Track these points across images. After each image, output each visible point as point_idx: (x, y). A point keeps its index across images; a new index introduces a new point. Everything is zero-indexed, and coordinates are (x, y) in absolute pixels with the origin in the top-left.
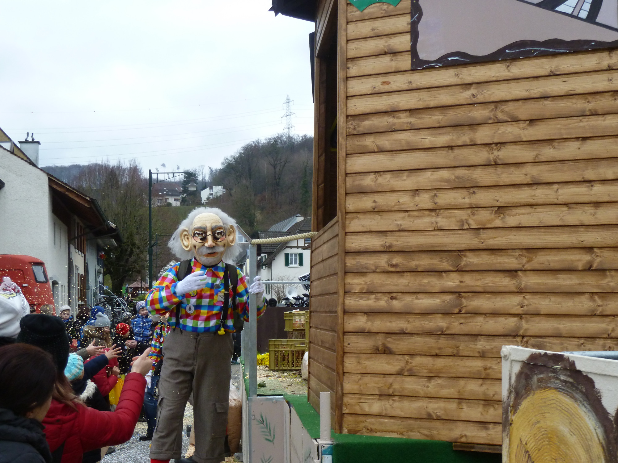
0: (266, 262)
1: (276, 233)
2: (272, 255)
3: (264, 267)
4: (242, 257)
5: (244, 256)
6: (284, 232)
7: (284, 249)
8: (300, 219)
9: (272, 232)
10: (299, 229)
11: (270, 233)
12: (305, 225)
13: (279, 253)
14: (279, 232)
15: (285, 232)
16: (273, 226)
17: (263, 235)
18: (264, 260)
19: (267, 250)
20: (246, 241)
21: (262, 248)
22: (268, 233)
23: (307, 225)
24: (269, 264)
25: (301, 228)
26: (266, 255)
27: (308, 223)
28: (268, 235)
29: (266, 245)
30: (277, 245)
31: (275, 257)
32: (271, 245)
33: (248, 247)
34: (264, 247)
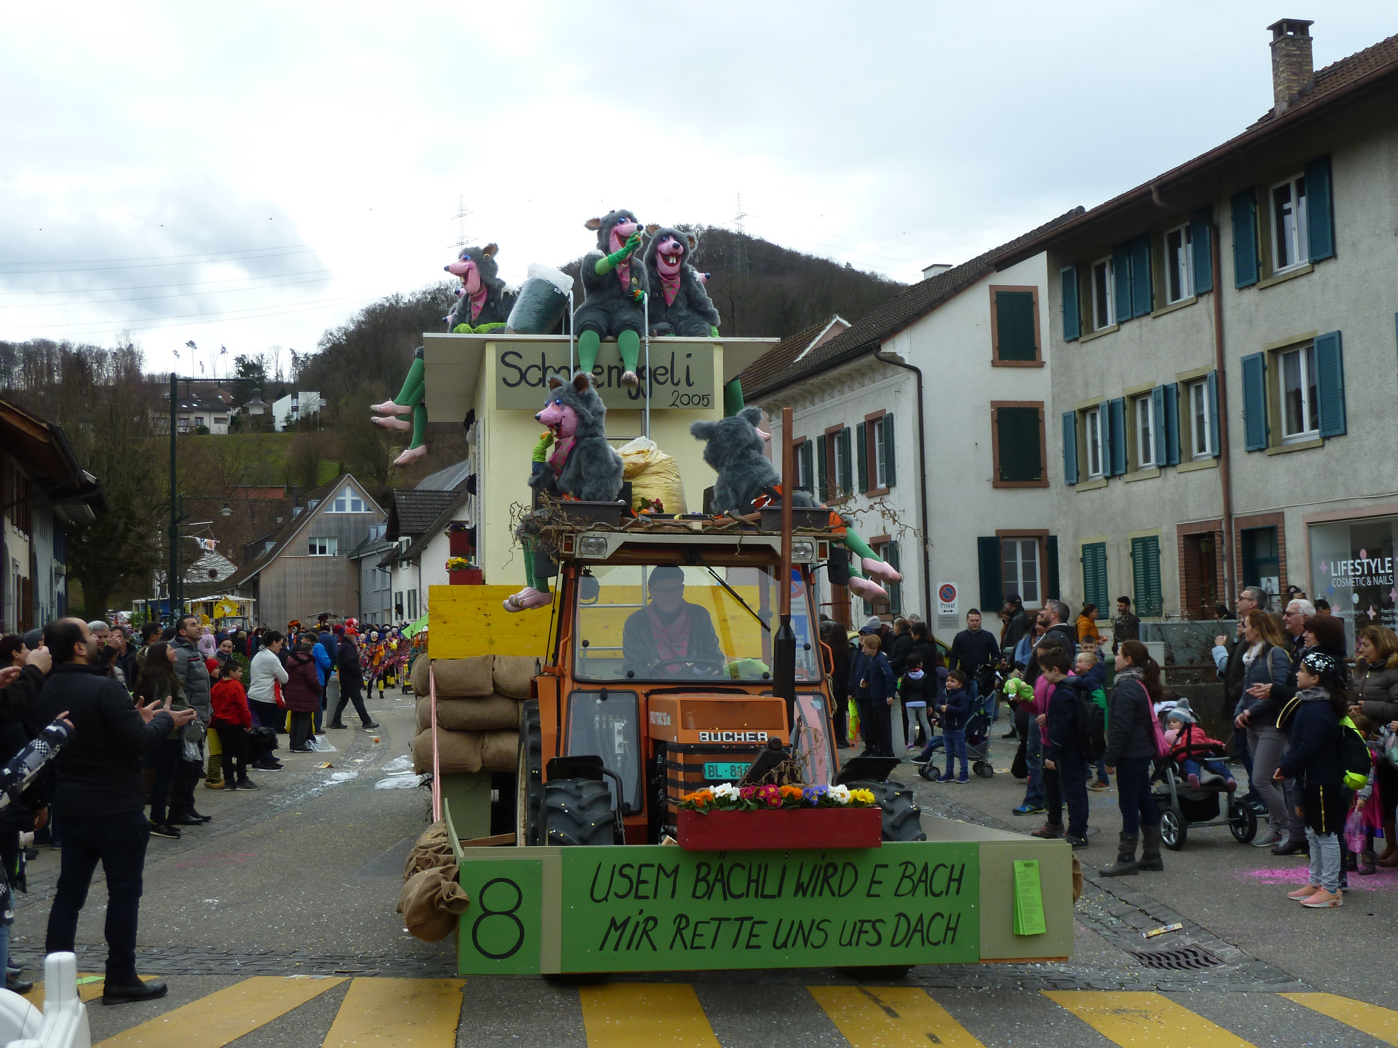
0: (410, 553)
1: (430, 494)
2: (422, 539)
3: (405, 563)
4: (360, 543)
5: (362, 540)
6: (447, 492)
7: (447, 526)
9: (423, 491)
11: (418, 493)
13: (434, 535)
14: (432, 491)
15: (449, 492)
16: (426, 479)
17: (403, 497)
18: (404, 549)
19: (411, 528)
20: (369, 510)
21: (401, 523)
22: (412, 493)
24: (414, 558)
26: (410, 538)
28: (415, 497)
29: (410, 519)
30: (433, 519)
31: (428, 542)
32: (421, 518)
33: (373, 523)
34: (406, 523)
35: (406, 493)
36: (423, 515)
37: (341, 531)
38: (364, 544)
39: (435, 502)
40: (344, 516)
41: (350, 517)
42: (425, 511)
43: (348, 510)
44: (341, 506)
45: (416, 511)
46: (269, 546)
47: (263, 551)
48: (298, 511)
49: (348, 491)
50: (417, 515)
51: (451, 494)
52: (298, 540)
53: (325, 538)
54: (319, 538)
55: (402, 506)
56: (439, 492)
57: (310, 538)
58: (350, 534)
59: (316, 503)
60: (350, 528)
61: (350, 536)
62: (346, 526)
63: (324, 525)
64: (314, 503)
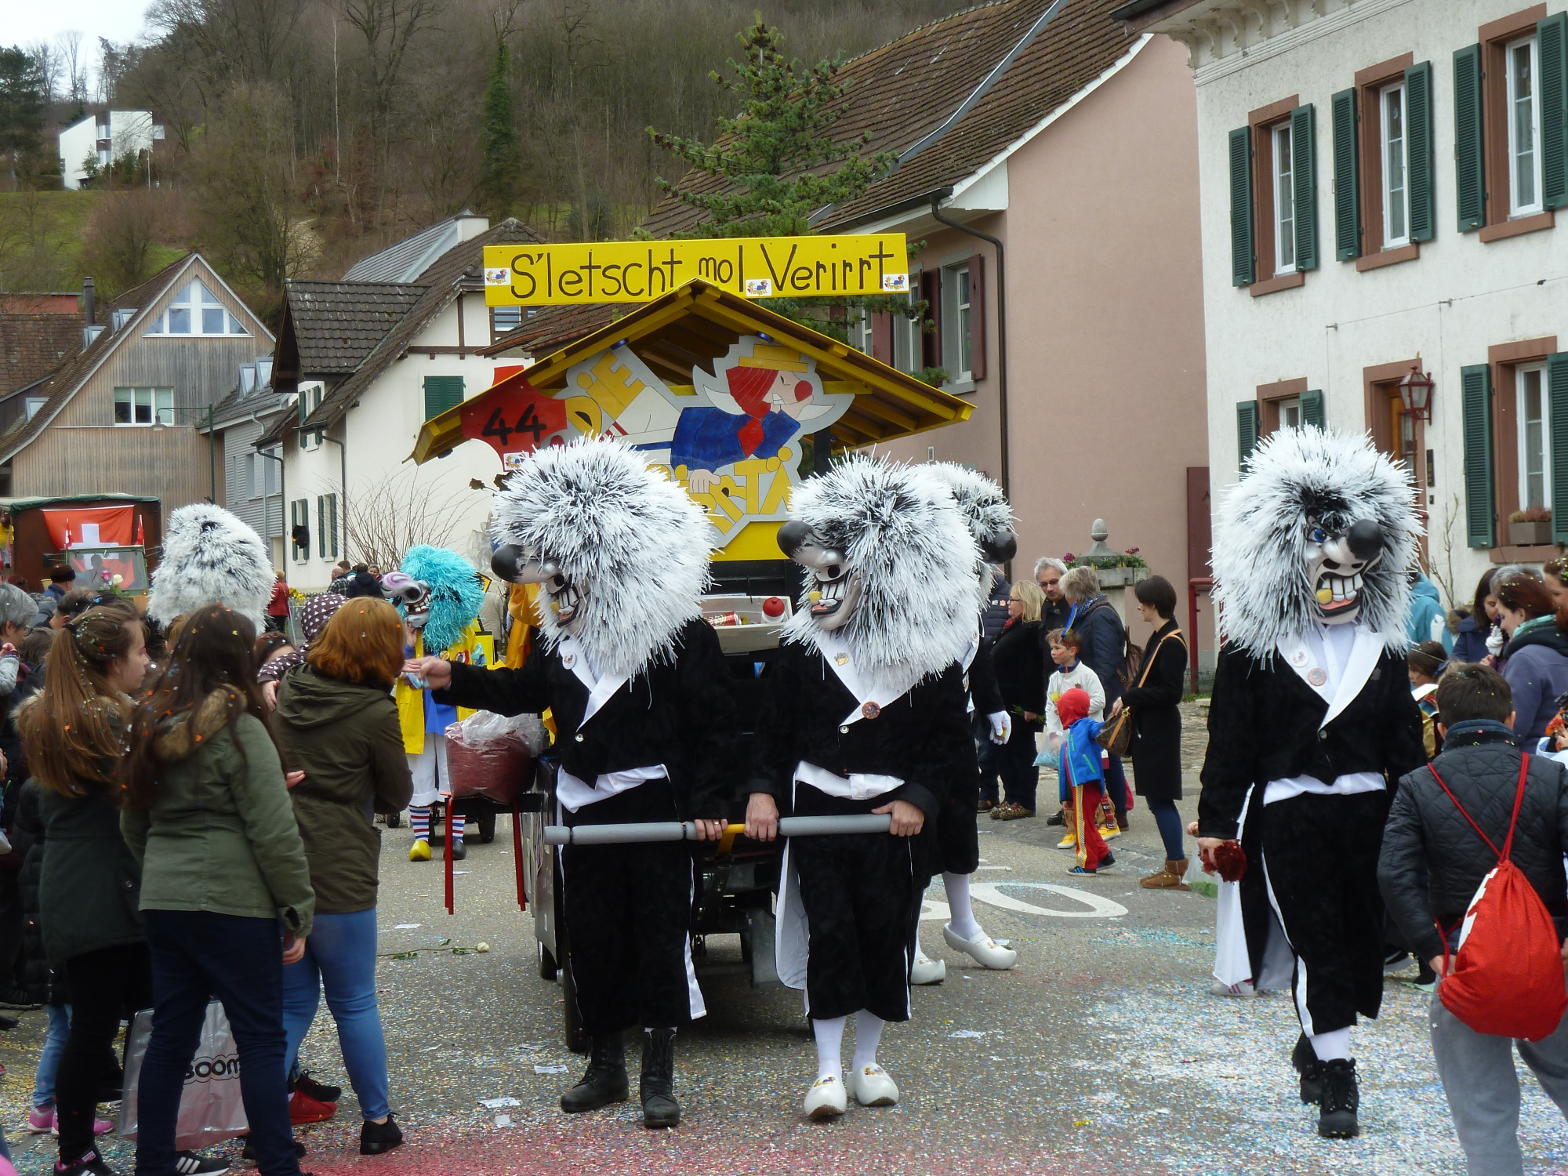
0: (321, 416)
1: (370, 290)
2: (347, 387)
3: (311, 438)
4: (222, 399)
5: (225, 393)
6: (400, 286)
7: (403, 357)
8: (474, 227)
9: (359, 284)
11: (345, 288)
13: (375, 377)
14: (375, 285)
15: (407, 286)
18: (311, 407)
19: (325, 362)
20: (242, 331)
21: (302, 353)
24: (331, 427)
26: (321, 384)
29: (322, 344)
30: (371, 343)
31: (361, 393)
32: (345, 340)
34: (312, 353)
35: (312, 287)
37: (181, 374)
38: (230, 401)
39: (376, 307)
40: (188, 344)
41: (203, 347)
43: (196, 331)
44: (180, 320)
45: (336, 325)
46: (32, 406)
47: (19, 418)
48: (91, 332)
49: (196, 292)
50: (338, 334)
51: (409, 291)
52: (91, 393)
53: (147, 389)
54: (136, 389)
55: (304, 316)
57: (116, 388)
58: (200, 379)
59: (130, 316)
60: (200, 367)
61: (200, 385)
62: (192, 363)
63: (144, 362)
64: (124, 316)
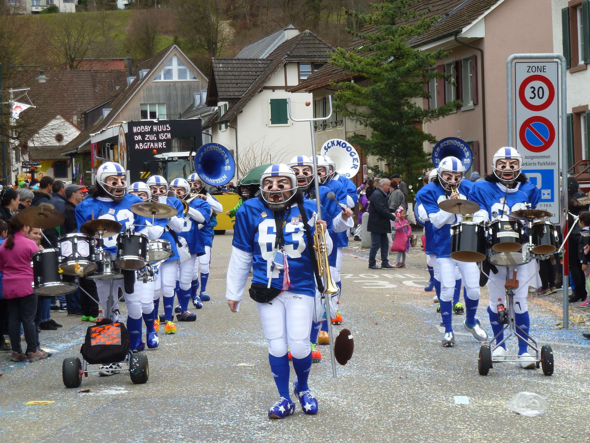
0: (227, 117)
2: (237, 104)
3: (223, 126)
4: (187, 108)
5: (188, 106)
6: (260, 60)
7: (261, 91)
8: (291, 34)
9: (239, 60)
10: (289, 53)
11: (234, 61)
12: (299, 46)
13: (250, 100)
14: (250, 60)
15: (263, 60)
16: (245, 49)
17: (221, 65)
18: (223, 113)
19: (229, 94)
20: (195, 78)
21: (219, 90)
22: (231, 62)
23: (303, 46)
24: (232, 121)
25: (292, 52)
26: (227, 103)
27: (305, 42)
28: (231, 65)
29: (227, 86)
30: (248, 85)
31: (243, 107)
32: (237, 84)
33: (198, 90)
34: (223, 89)
35: (223, 61)
36: (238, 81)
37: (169, 98)
38: (190, 109)
39: (250, 69)
40: (172, 84)
41: (179, 85)
42: (240, 77)
43: (175, 78)
44: (168, 73)
45: (233, 77)
46: (106, 112)
47: (101, 117)
48: (131, 80)
49: (175, 61)
50: (234, 81)
51: (264, 62)
52: (131, 106)
53: (154, 104)
54: (150, 104)
55: (220, 74)
56: (253, 60)
57: (141, 104)
58: (177, 100)
59: (146, 72)
60: (177, 94)
61: (177, 102)
62: (174, 93)
63: (153, 93)
64: (144, 72)
